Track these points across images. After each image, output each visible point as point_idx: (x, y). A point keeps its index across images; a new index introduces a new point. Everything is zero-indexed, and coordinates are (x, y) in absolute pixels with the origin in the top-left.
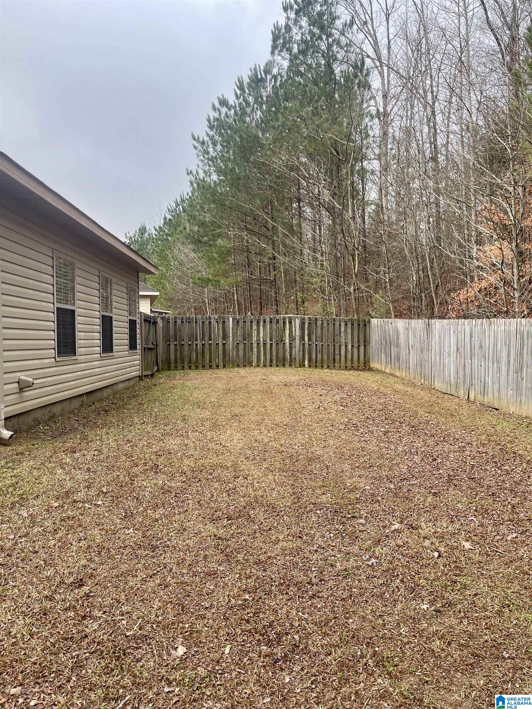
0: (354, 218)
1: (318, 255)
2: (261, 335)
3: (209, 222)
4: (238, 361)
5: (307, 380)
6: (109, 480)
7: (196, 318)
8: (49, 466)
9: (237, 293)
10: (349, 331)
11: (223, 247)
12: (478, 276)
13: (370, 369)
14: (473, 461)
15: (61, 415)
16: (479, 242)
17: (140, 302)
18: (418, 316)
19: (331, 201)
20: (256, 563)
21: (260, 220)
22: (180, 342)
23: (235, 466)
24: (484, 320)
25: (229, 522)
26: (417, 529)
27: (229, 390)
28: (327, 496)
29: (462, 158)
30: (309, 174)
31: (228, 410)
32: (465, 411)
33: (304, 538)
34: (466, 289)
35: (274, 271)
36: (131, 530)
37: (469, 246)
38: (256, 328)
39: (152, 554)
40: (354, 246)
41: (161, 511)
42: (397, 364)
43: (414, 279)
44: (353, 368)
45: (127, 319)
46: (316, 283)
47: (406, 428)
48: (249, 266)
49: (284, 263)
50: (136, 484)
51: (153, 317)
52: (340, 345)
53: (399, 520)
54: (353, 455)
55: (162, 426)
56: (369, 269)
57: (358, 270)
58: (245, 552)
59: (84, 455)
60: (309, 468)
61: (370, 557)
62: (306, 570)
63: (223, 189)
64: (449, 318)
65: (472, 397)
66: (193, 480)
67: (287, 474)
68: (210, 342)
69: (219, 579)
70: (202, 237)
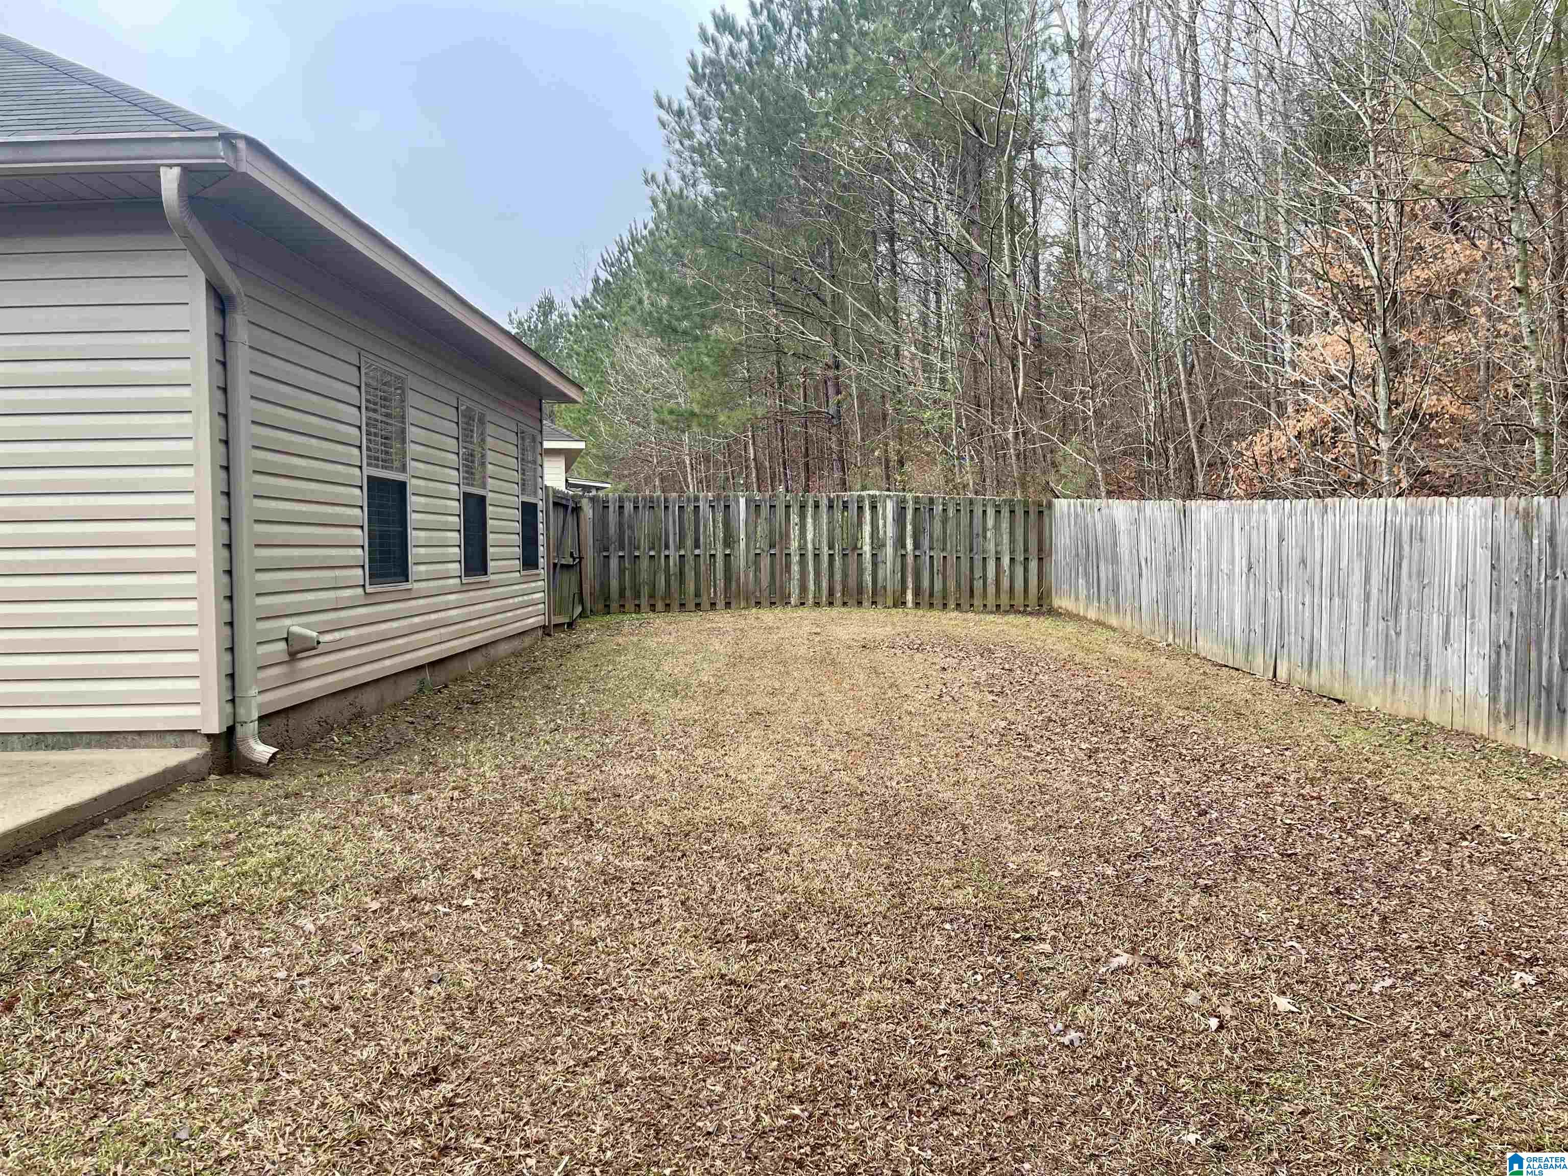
0: (1013, 275)
1: (935, 359)
2: (810, 536)
3: (694, 287)
4: (758, 594)
5: (912, 636)
6: (487, 854)
7: (666, 500)
8: (356, 822)
9: (754, 444)
10: (1005, 525)
11: (723, 342)
12: (1297, 403)
13: (1053, 612)
14: (1290, 816)
15: (376, 713)
16: (1295, 328)
17: (546, 465)
18: (1160, 492)
19: (964, 238)
20: (814, 1038)
21: (806, 283)
22: (630, 553)
23: (760, 824)
24: (1311, 500)
25: (752, 947)
26: (1168, 966)
27: (741, 657)
28: (965, 892)
29: (1258, 139)
30: (915, 179)
31: (741, 703)
32: (1267, 705)
33: (918, 983)
34: (1267, 431)
35: (838, 392)
36: (539, 963)
37: (1275, 335)
38: (797, 520)
39: (586, 1014)
40: (1015, 337)
41: (602, 921)
42: (1112, 601)
43: (1151, 409)
44: (1012, 609)
45: (516, 502)
46: (930, 421)
47: (1135, 743)
48: (781, 384)
49: (859, 377)
50: (546, 861)
51: (573, 497)
52: (984, 559)
53: (1127, 945)
54: (1020, 802)
55: (596, 737)
56: (1051, 388)
57: (1023, 392)
58: (789, 1013)
59: (431, 799)
60: (924, 830)
61: (1066, 1027)
62: (926, 1055)
63: (724, 214)
64: (1230, 498)
65: (1282, 674)
66: (669, 854)
67: (874, 843)
68: (697, 552)
69: (734, 1071)
70: (678, 319)
